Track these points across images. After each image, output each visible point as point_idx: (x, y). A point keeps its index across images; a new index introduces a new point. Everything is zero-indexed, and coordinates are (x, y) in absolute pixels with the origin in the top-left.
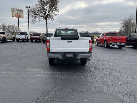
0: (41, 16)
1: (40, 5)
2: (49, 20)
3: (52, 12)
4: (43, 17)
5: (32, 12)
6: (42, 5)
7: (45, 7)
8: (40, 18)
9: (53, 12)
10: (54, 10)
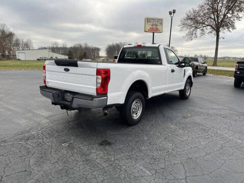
0: (208, 26)
1: (208, 4)
2: (225, 31)
3: (233, 13)
4: (211, 26)
5: (191, 19)
6: (212, 4)
7: (218, 6)
8: (204, 28)
9: (236, 13)
10: (238, 9)
